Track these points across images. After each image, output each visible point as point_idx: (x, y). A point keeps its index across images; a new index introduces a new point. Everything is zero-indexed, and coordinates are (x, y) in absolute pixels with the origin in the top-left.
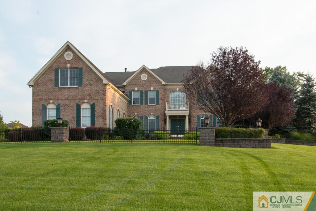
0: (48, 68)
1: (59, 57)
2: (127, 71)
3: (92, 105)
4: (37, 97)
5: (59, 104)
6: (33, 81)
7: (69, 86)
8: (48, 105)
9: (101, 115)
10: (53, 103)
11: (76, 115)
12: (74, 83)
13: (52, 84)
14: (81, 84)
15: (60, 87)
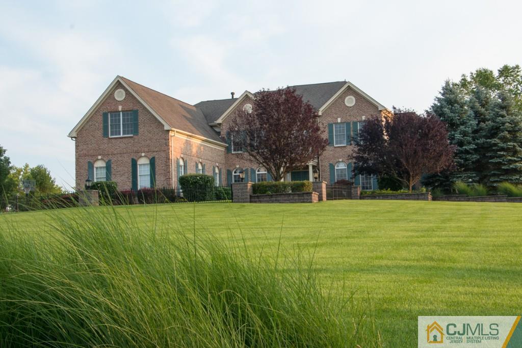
0: (94, 112)
1: (108, 97)
2: (234, 98)
3: (152, 159)
4: (81, 153)
5: (110, 161)
6: (76, 131)
7: (121, 136)
8: (96, 163)
9: (163, 172)
10: (101, 159)
11: (131, 173)
12: (128, 131)
13: (99, 133)
14: (136, 132)
15: (110, 137)
